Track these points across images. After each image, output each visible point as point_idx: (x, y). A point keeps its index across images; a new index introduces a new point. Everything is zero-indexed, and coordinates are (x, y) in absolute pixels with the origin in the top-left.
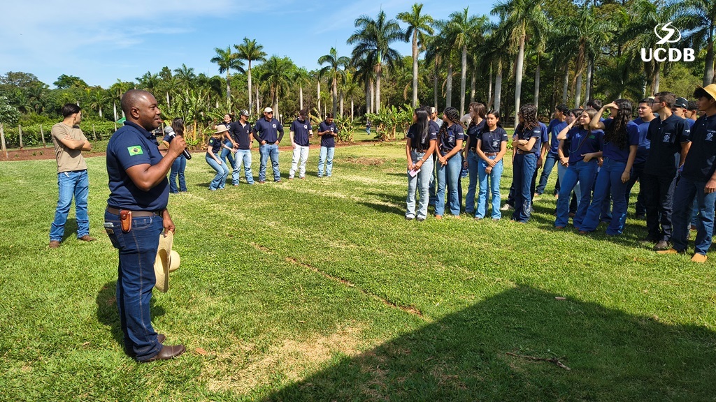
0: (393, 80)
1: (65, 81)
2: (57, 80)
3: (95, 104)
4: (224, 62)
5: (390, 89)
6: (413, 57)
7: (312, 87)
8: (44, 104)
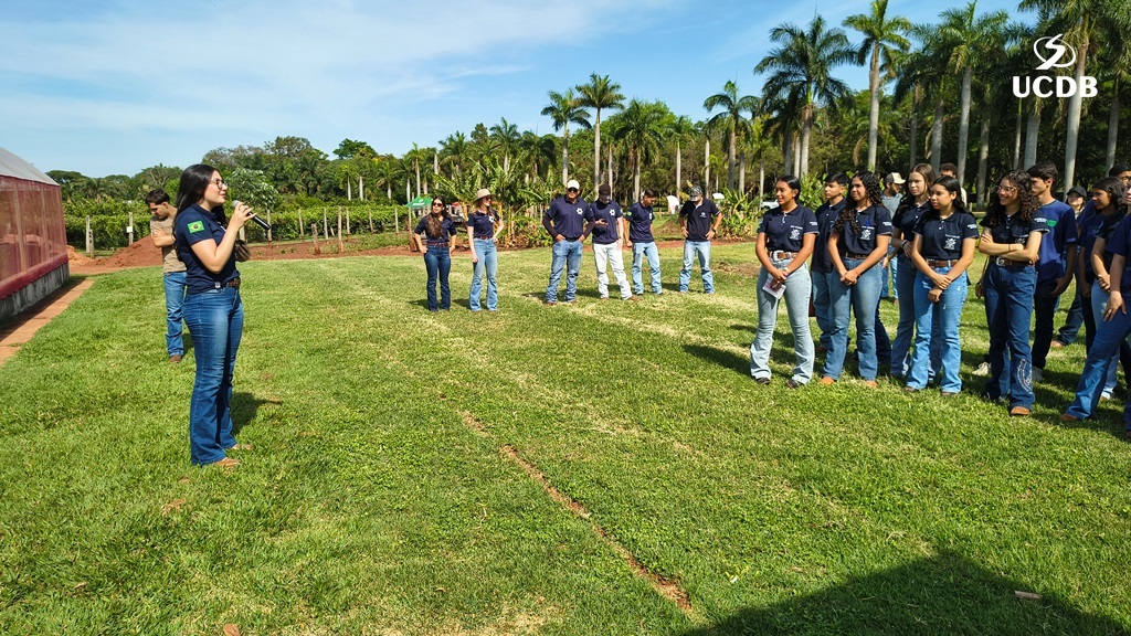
0: (836, 133)
1: (349, 148)
2: (338, 148)
3: (382, 181)
4: (560, 112)
5: (829, 147)
6: (871, 90)
7: (696, 148)
8: (319, 182)
